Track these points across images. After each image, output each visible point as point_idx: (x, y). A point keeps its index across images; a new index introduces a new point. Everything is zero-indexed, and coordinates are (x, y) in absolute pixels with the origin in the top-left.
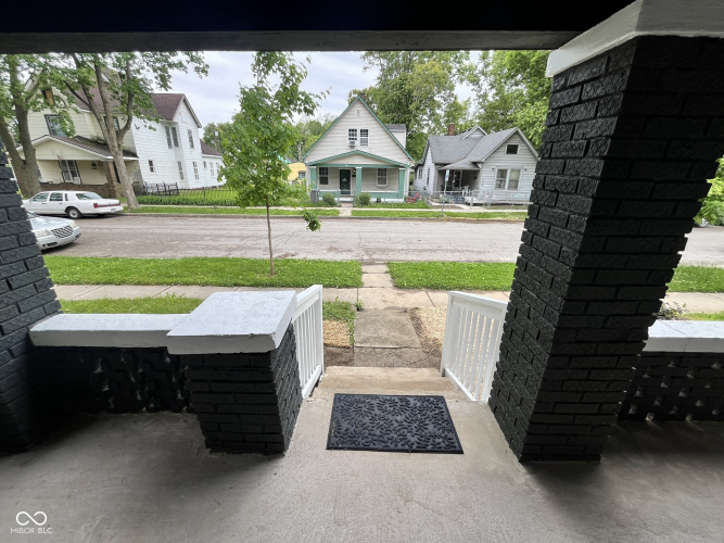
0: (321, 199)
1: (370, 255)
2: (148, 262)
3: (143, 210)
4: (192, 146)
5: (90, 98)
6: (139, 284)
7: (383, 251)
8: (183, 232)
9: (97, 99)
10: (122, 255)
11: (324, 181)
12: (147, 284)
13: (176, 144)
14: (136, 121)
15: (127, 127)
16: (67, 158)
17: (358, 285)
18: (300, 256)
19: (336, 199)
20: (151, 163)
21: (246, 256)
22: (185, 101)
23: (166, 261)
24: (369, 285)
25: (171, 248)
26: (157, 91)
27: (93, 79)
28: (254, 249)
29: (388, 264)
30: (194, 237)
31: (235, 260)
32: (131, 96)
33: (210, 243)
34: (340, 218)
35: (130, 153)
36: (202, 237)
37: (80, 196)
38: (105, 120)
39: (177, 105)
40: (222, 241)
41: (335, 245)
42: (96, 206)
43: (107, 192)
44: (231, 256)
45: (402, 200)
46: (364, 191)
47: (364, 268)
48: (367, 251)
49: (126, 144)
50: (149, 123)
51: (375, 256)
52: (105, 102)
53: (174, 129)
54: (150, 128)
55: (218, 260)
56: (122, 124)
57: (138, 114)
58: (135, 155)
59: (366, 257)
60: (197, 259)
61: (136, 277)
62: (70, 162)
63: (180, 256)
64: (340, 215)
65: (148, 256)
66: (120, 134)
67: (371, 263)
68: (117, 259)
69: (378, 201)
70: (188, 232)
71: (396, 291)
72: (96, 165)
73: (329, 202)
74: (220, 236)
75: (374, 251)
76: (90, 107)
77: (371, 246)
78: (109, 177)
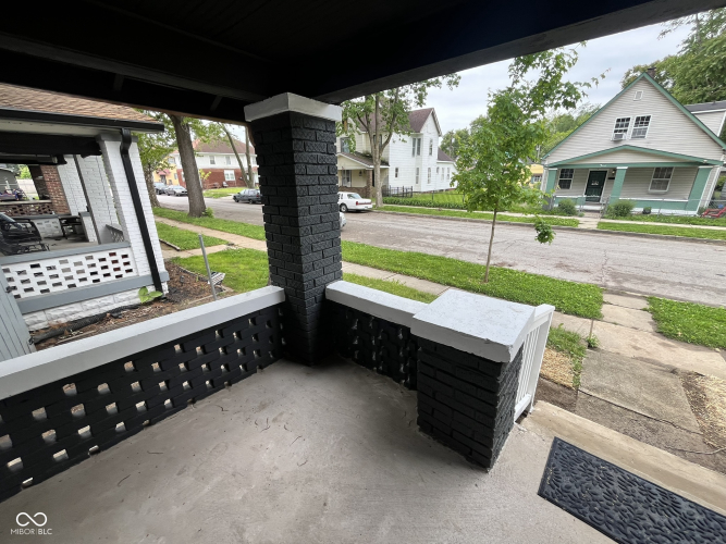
0: (556, 205)
1: (619, 282)
2: (383, 250)
3: (385, 208)
4: (431, 154)
5: (368, 122)
6: (375, 267)
7: (644, 280)
8: (411, 229)
9: (373, 123)
10: (367, 243)
11: (565, 185)
12: (380, 269)
13: (419, 153)
14: (395, 136)
15: (387, 142)
16: (347, 168)
17: (595, 316)
18: (519, 268)
19: (577, 207)
20: (397, 170)
21: (461, 259)
22: (433, 114)
23: (395, 252)
24: (613, 320)
25: (400, 241)
26: (413, 109)
27: (373, 107)
28: (470, 252)
29: (651, 299)
30: (418, 235)
31: (451, 261)
32: (395, 115)
33: (431, 241)
34: (579, 230)
35: (385, 163)
36: (425, 236)
37: (350, 196)
38: (374, 138)
39: (426, 118)
40: (441, 241)
41: (567, 262)
42: (357, 203)
43: (365, 193)
44: (447, 257)
45: (693, 213)
46: (624, 198)
47: (606, 297)
48: (614, 276)
49: (384, 156)
50: (403, 137)
51: (627, 285)
52: (377, 124)
53: (419, 140)
54: (403, 141)
55: (436, 258)
56: (384, 141)
57: (396, 130)
58: (387, 164)
59: (611, 284)
60: (419, 254)
61: (374, 262)
62: (348, 171)
63: (406, 249)
64: (580, 226)
65: (384, 246)
66: (382, 148)
67: (620, 292)
68: (363, 245)
69: (646, 212)
70: (414, 229)
71: (659, 339)
72: (362, 173)
73: (567, 209)
74: (440, 236)
75: (627, 278)
76: (368, 129)
77: (623, 270)
78: (368, 182)
